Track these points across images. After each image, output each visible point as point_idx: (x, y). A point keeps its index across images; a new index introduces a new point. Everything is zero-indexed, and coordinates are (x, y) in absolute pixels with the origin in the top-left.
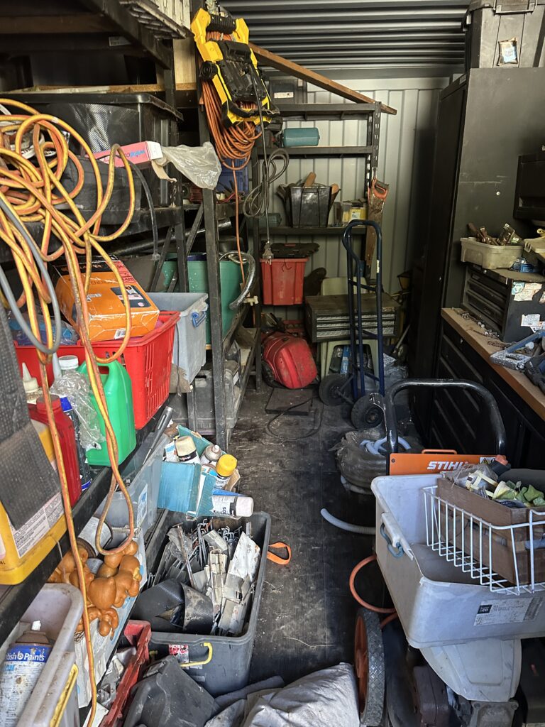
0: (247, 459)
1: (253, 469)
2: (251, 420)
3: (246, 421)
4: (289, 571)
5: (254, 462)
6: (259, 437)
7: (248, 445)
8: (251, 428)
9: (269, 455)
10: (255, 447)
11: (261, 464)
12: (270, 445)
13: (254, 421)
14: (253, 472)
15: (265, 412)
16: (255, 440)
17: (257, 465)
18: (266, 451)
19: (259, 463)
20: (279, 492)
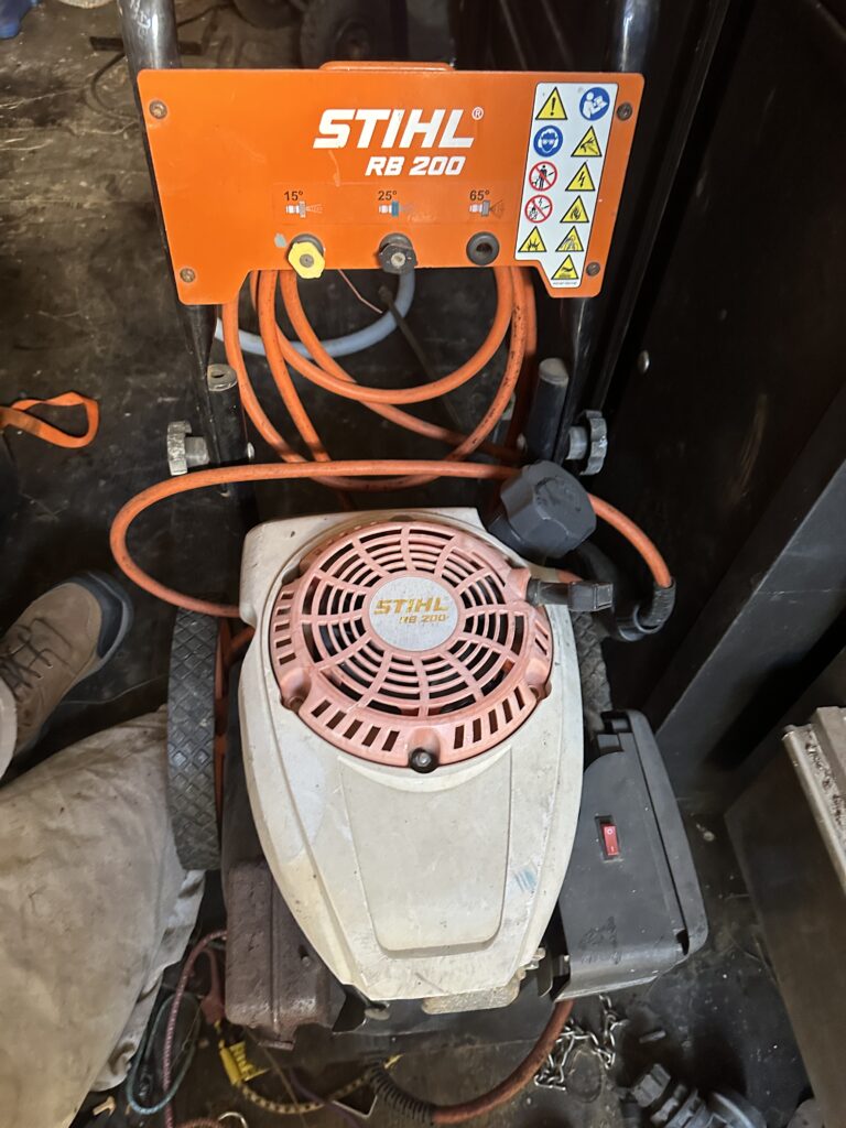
0: (23, 175)
1: (36, 200)
2: (51, 69)
3: (35, 72)
4: (90, 463)
5: (41, 182)
6: (63, 115)
7: (31, 138)
8: (48, 91)
9: (83, 163)
10: (49, 141)
11: (57, 187)
12: (92, 135)
13: (59, 72)
14: (34, 210)
15: (89, 46)
16: (53, 122)
17: (47, 191)
18: (77, 151)
19: (53, 183)
20: (96, 260)
